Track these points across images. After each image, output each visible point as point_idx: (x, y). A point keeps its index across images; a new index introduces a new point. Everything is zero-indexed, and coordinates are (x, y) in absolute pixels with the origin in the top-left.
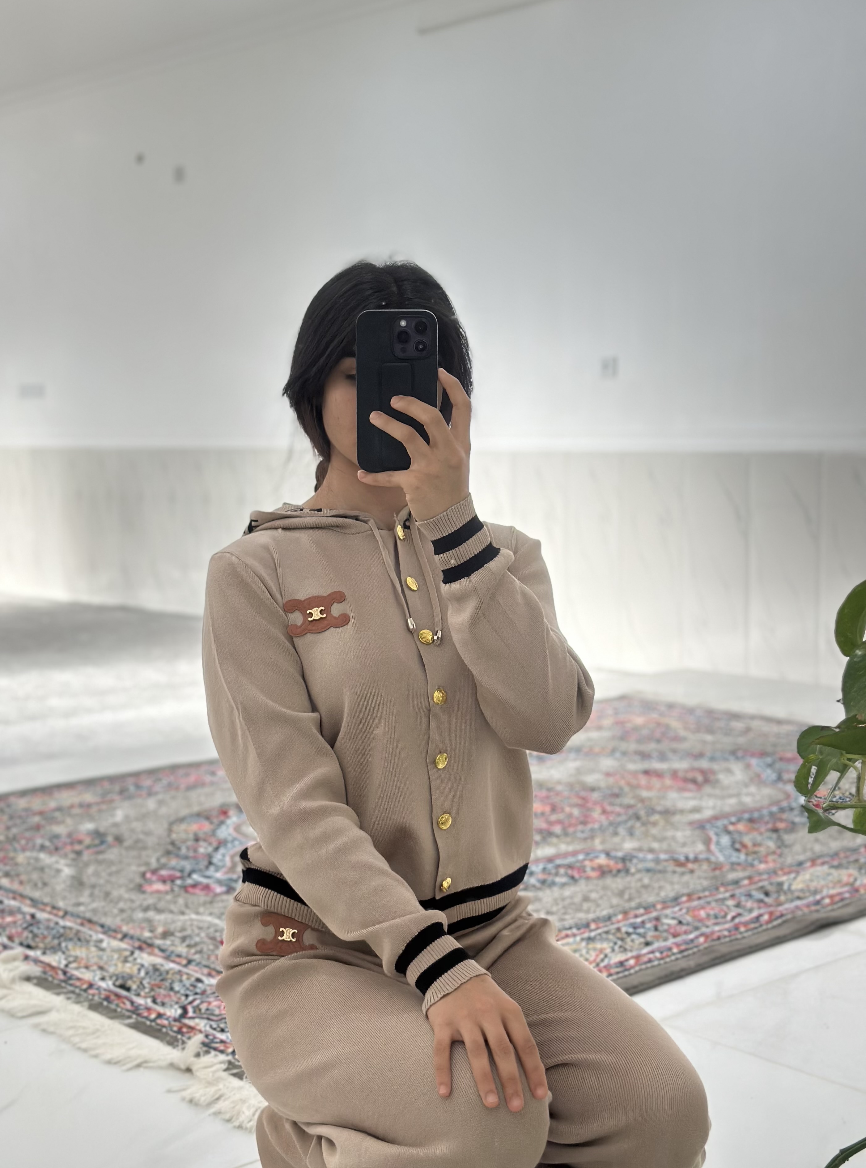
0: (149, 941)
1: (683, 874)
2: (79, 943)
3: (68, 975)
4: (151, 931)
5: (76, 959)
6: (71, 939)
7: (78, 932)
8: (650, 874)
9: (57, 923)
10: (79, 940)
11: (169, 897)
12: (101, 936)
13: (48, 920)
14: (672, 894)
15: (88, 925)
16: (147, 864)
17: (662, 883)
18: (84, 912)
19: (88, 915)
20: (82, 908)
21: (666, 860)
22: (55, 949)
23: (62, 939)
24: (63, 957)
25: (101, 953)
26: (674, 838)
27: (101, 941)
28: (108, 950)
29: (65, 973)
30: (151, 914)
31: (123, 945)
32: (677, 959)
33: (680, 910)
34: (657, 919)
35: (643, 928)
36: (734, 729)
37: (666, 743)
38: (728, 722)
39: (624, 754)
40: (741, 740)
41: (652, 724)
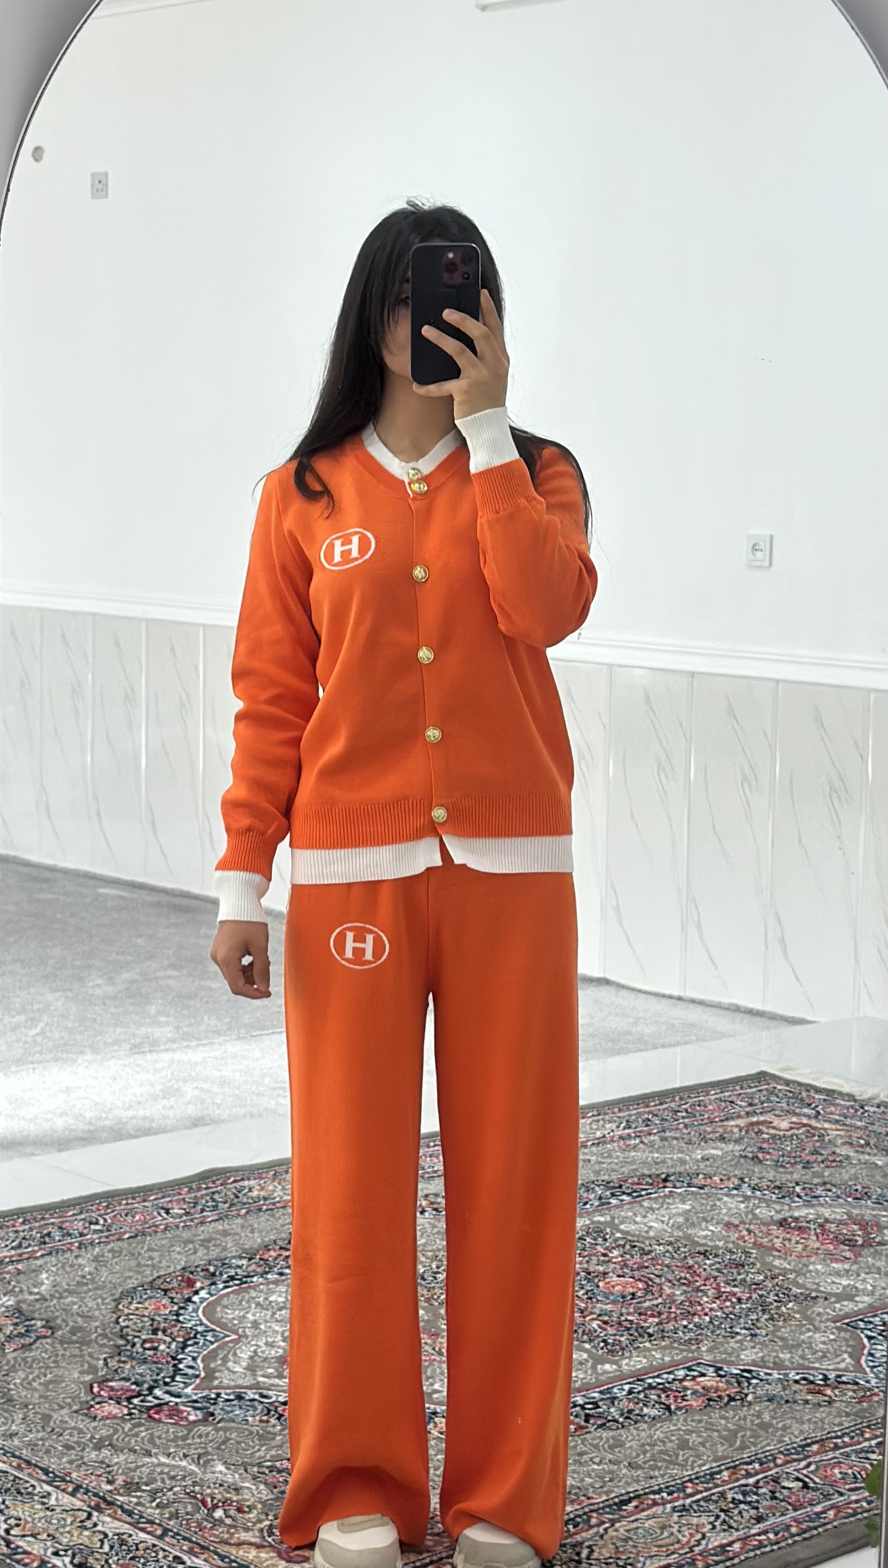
0: (108, 1498)
1: (818, 1405)
2: (19, 1497)
3: (13, 1546)
4: (110, 1482)
5: (19, 1522)
7: (16, 1479)
8: (771, 1406)
10: (19, 1492)
11: (127, 1426)
12: (47, 1488)
14: (800, 1440)
15: (28, 1470)
16: (93, 1369)
17: (789, 1421)
18: (19, 1448)
19: (25, 1453)
20: (16, 1442)
21: (796, 1382)
24: (2, 1518)
25: (48, 1513)
26: (810, 1344)
27: (46, 1495)
28: (58, 1510)
29: (8, 1543)
30: (105, 1452)
31: (76, 1503)
32: (795, 1542)
33: (808, 1465)
34: (776, 1480)
35: (756, 1494)
37: (817, 1169)
39: (755, 1188)
41: (800, 1132)
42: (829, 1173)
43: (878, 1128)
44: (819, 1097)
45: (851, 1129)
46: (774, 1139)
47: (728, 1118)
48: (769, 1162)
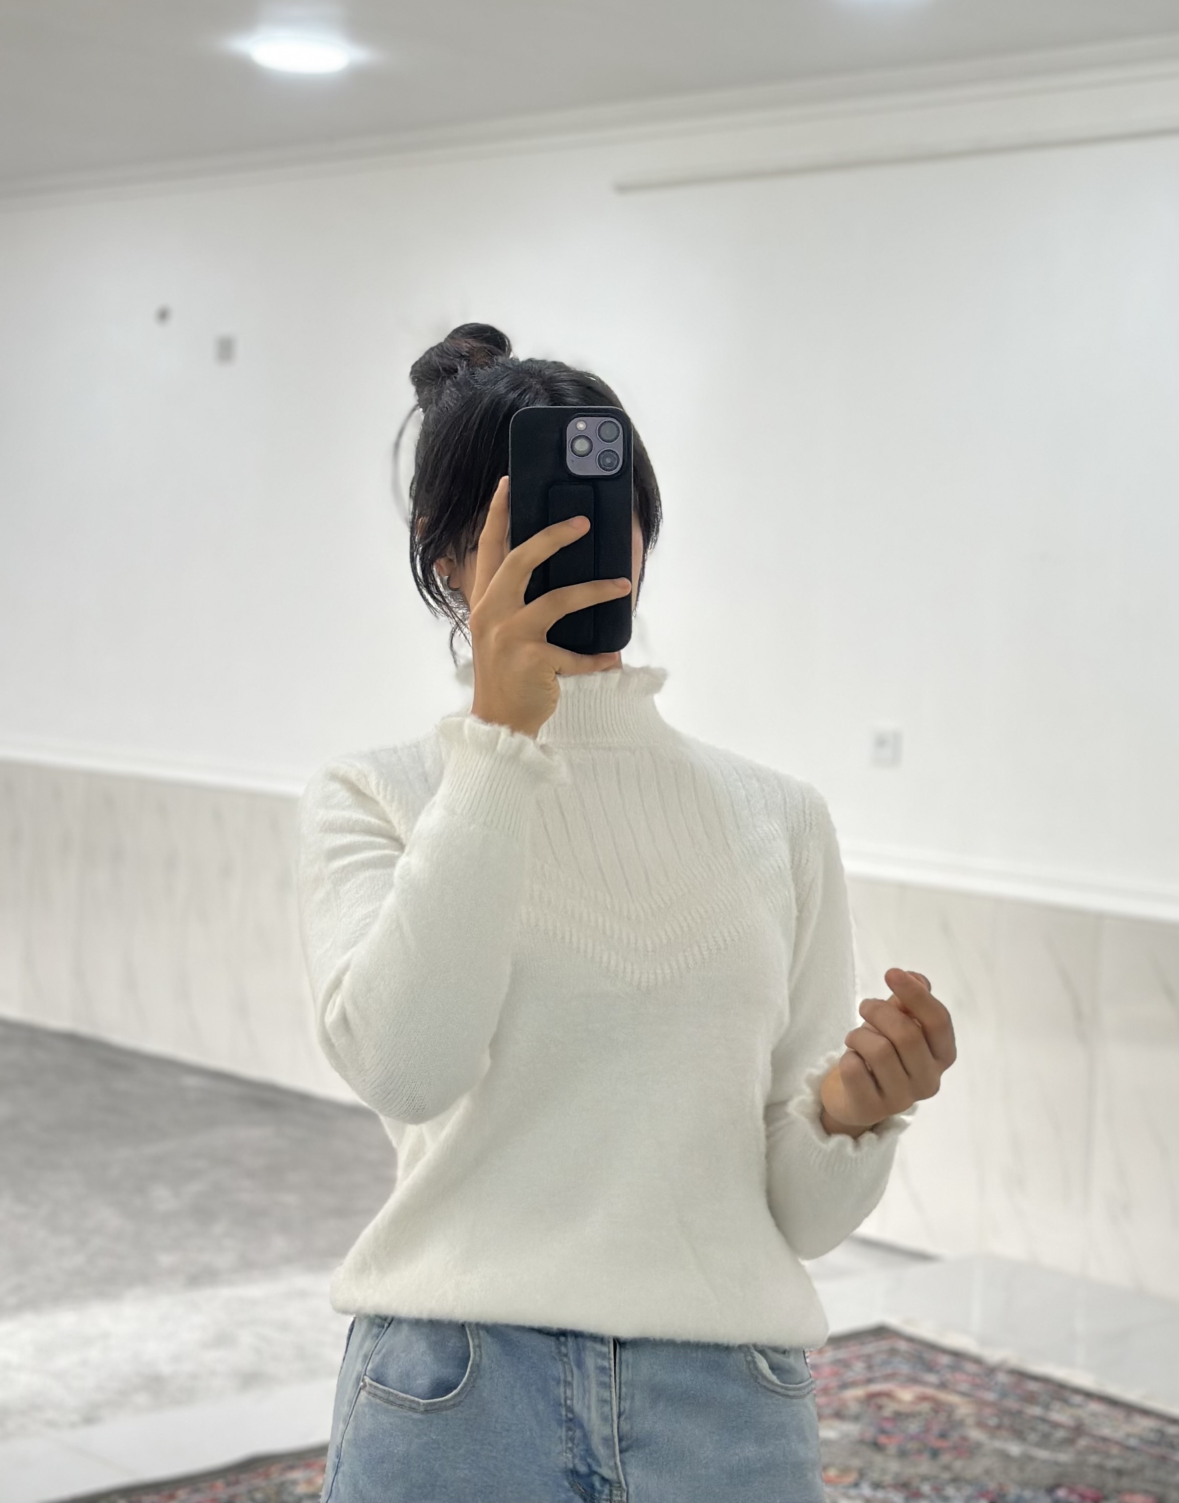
36: (1056, 1425)
37: (945, 1458)
38: (1047, 1407)
39: (877, 1486)
40: (1065, 1457)
41: (925, 1407)
42: (958, 1465)
43: (1012, 1404)
44: (945, 1360)
45: (982, 1404)
46: (898, 1416)
47: (844, 1386)
48: (892, 1449)
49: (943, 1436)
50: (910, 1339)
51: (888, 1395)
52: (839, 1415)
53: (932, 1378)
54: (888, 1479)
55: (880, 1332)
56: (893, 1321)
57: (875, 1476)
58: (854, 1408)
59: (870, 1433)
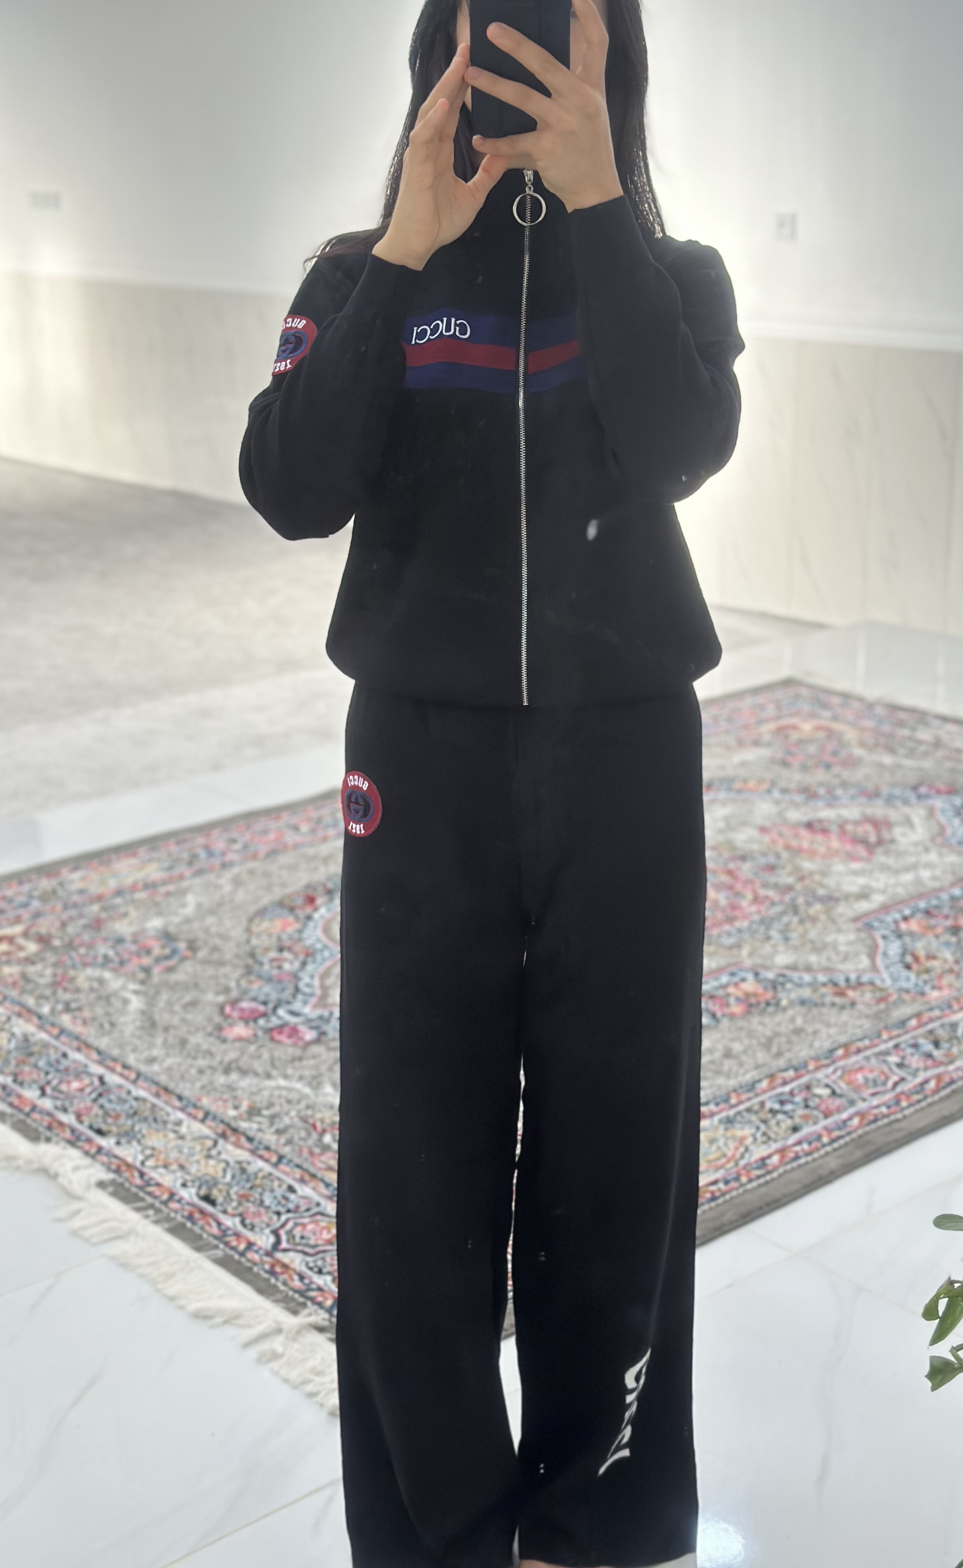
0: (234, 1124)
1: (843, 1007)
2: (154, 1125)
3: (146, 1178)
4: (236, 1107)
5: (154, 1152)
6: (146, 1119)
7: (154, 1106)
8: (803, 1010)
9: (129, 1092)
10: (155, 1120)
11: (252, 1048)
12: (180, 1115)
13: (120, 1087)
14: (827, 1045)
15: (165, 1097)
16: (227, 990)
17: (817, 1026)
18: (158, 1074)
19: (163, 1079)
20: (156, 1068)
21: (824, 985)
22: (128, 1136)
23: (136, 1118)
24: (139, 1148)
25: (180, 1142)
26: (834, 946)
27: (179, 1123)
28: (189, 1138)
29: (142, 1175)
30: (234, 1076)
31: (205, 1130)
32: (827, 1154)
33: (835, 1071)
34: (808, 1087)
35: (792, 1102)
36: (920, 742)
37: (836, 770)
38: (914, 729)
39: (784, 791)
40: (927, 764)
41: (821, 735)
42: (846, 774)
43: (886, 728)
44: (836, 700)
45: (864, 729)
46: (800, 742)
47: (760, 722)
48: (796, 764)
49: (835, 753)
50: (811, 687)
51: (794, 728)
52: (756, 743)
53: (827, 714)
54: (793, 786)
55: (788, 683)
56: (797, 674)
57: (783, 784)
58: (767, 738)
59: (779, 755)
